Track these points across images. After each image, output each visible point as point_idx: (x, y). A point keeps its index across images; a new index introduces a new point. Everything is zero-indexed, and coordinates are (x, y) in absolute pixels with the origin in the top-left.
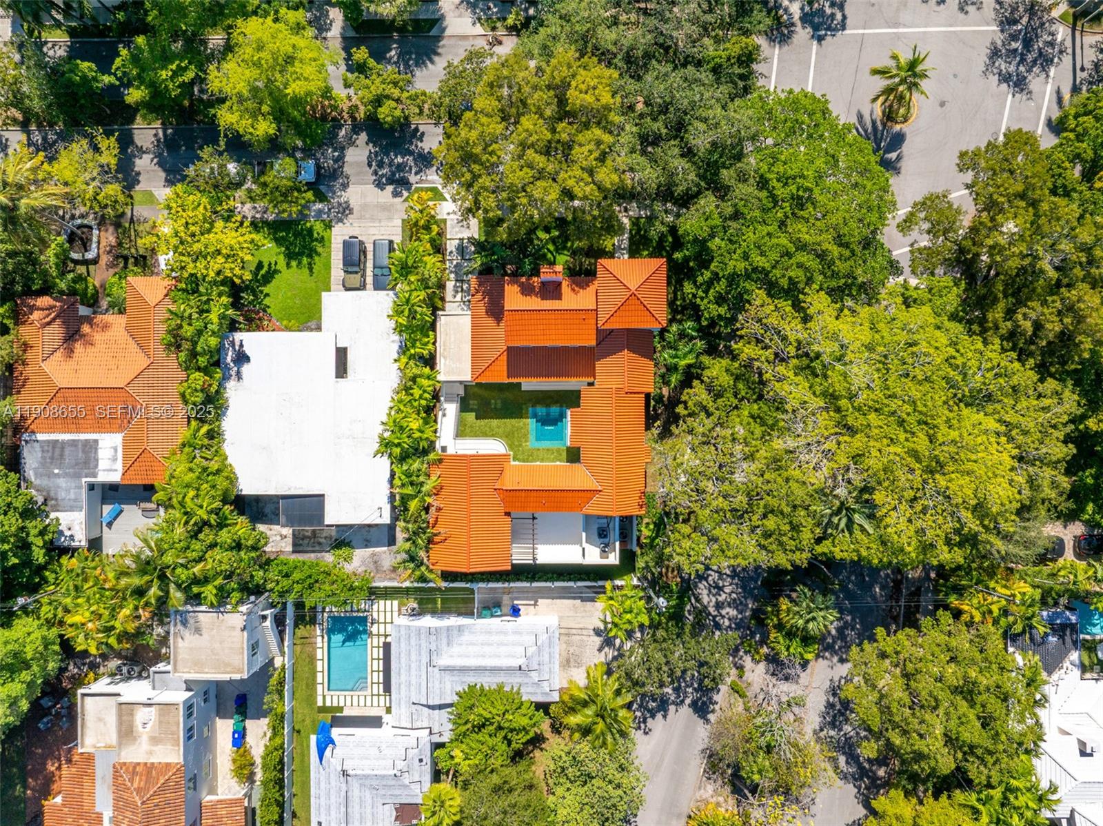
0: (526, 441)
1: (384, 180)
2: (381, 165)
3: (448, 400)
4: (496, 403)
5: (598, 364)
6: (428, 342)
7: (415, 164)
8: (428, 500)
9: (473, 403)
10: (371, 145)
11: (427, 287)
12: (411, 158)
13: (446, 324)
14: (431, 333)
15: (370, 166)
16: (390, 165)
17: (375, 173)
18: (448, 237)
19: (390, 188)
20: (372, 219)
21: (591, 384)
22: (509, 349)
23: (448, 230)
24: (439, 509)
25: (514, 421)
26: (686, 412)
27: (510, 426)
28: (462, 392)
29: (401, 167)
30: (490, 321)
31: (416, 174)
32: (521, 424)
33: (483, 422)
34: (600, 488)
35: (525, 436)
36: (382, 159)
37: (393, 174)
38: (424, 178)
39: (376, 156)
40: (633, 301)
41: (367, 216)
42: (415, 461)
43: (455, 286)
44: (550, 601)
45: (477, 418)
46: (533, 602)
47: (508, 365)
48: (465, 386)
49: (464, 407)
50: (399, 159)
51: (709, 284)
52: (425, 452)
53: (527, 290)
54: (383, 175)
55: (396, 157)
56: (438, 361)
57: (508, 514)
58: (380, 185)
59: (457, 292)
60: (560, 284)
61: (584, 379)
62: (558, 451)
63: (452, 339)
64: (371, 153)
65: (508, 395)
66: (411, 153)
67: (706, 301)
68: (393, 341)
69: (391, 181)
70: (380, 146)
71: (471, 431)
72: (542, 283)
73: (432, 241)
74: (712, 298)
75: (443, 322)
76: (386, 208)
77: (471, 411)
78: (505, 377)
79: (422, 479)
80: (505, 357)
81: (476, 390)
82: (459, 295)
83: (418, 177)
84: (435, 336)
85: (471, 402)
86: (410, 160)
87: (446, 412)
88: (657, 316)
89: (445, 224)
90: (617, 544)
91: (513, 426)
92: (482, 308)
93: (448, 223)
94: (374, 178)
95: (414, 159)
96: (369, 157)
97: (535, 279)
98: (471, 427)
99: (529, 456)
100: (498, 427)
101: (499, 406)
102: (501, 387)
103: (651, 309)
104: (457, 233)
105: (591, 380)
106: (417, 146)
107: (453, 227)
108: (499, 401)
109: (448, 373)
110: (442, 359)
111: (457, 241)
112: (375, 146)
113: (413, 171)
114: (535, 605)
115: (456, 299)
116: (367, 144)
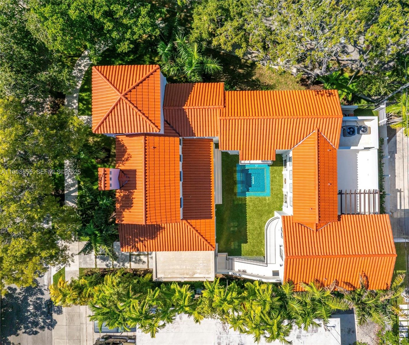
0: (265, 200)
1: (48, 321)
2: (36, 324)
3: (232, 269)
4: (233, 226)
5: (198, 135)
6: (179, 292)
7: (35, 294)
8: (328, 293)
9: (233, 245)
10: (19, 332)
11: (128, 296)
12: (30, 298)
13: (164, 273)
14: (172, 287)
15: (36, 333)
16: (36, 316)
17: (42, 328)
18: (94, 267)
19: (55, 316)
20: (80, 330)
21: (217, 146)
22: (186, 217)
23: (89, 266)
24: (337, 283)
25: (248, 210)
26: (244, 45)
27: (253, 213)
28: (224, 255)
29: (38, 307)
30: (161, 236)
31: (43, 294)
32: (251, 204)
33: (249, 236)
34: (316, 131)
35: (260, 200)
36: (30, 322)
37: (43, 313)
38: (46, 287)
39: (27, 328)
40: (132, 96)
41: (78, 334)
42: (293, 308)
43: (135, 262)
44: (396, 178)
45: (246, 242)
46: (398, 193)
47: (201, 218)
48: (219, 252)
49: (237, 253)
50: (31, 308)
51: (118, 24)
52: (283, 297)
53: (128, 203)
54: (44, 322)
55: (29, 311)
56: (197, 280)
57: (339, 218)
58: (52, 324)
59: (140, 260)
60: (122, 171)
61: (212, 152)
62: (273, 173)
63: (178, 267)
64: (25, 332)
65: (226, 215)
66: (25, 298)
67: (136, 29)
68: (181, 318)
69: (48, 315)
70: (19, 324)
71: (258, 246)
72: (120, 188)
73: (93, 284)
74: (132, 21)
75: (162, 275)
76: (71, 319)
77: (240, 246)
78: (211, 220)
79: (308, 300)
80: (193, 222)
81: (222, 242)
82: (142, 257)
83: (45, 292)
84: (175, 282)
85: (232, 247)
86: (31, 299)
87: (242, 269)
88: (148, 73)
89: (84, 269)
90: (360, 118)
91: (253, 210)
92: (149, 243)
93: (83, 266)
94: (46, 329)
95: (31, 296)
96: (29, 333)
97: (118, 194)
98: (253, 246)
99: (277, 197)
100: (253, 223)
101: (236, 224)
102: (220, 222)
103: (141, 79)
104: (91, 260)
105: (213, 146)
106: (20, 294)
107: (86, 263)
108: (232, 224)
109: (208, 272)
110: (195, 276)
111: (98, 260)
112: (19, 329)
113: (41, 296)
114: (400, 191)
115: (146, 261)
116: (18, 335)
